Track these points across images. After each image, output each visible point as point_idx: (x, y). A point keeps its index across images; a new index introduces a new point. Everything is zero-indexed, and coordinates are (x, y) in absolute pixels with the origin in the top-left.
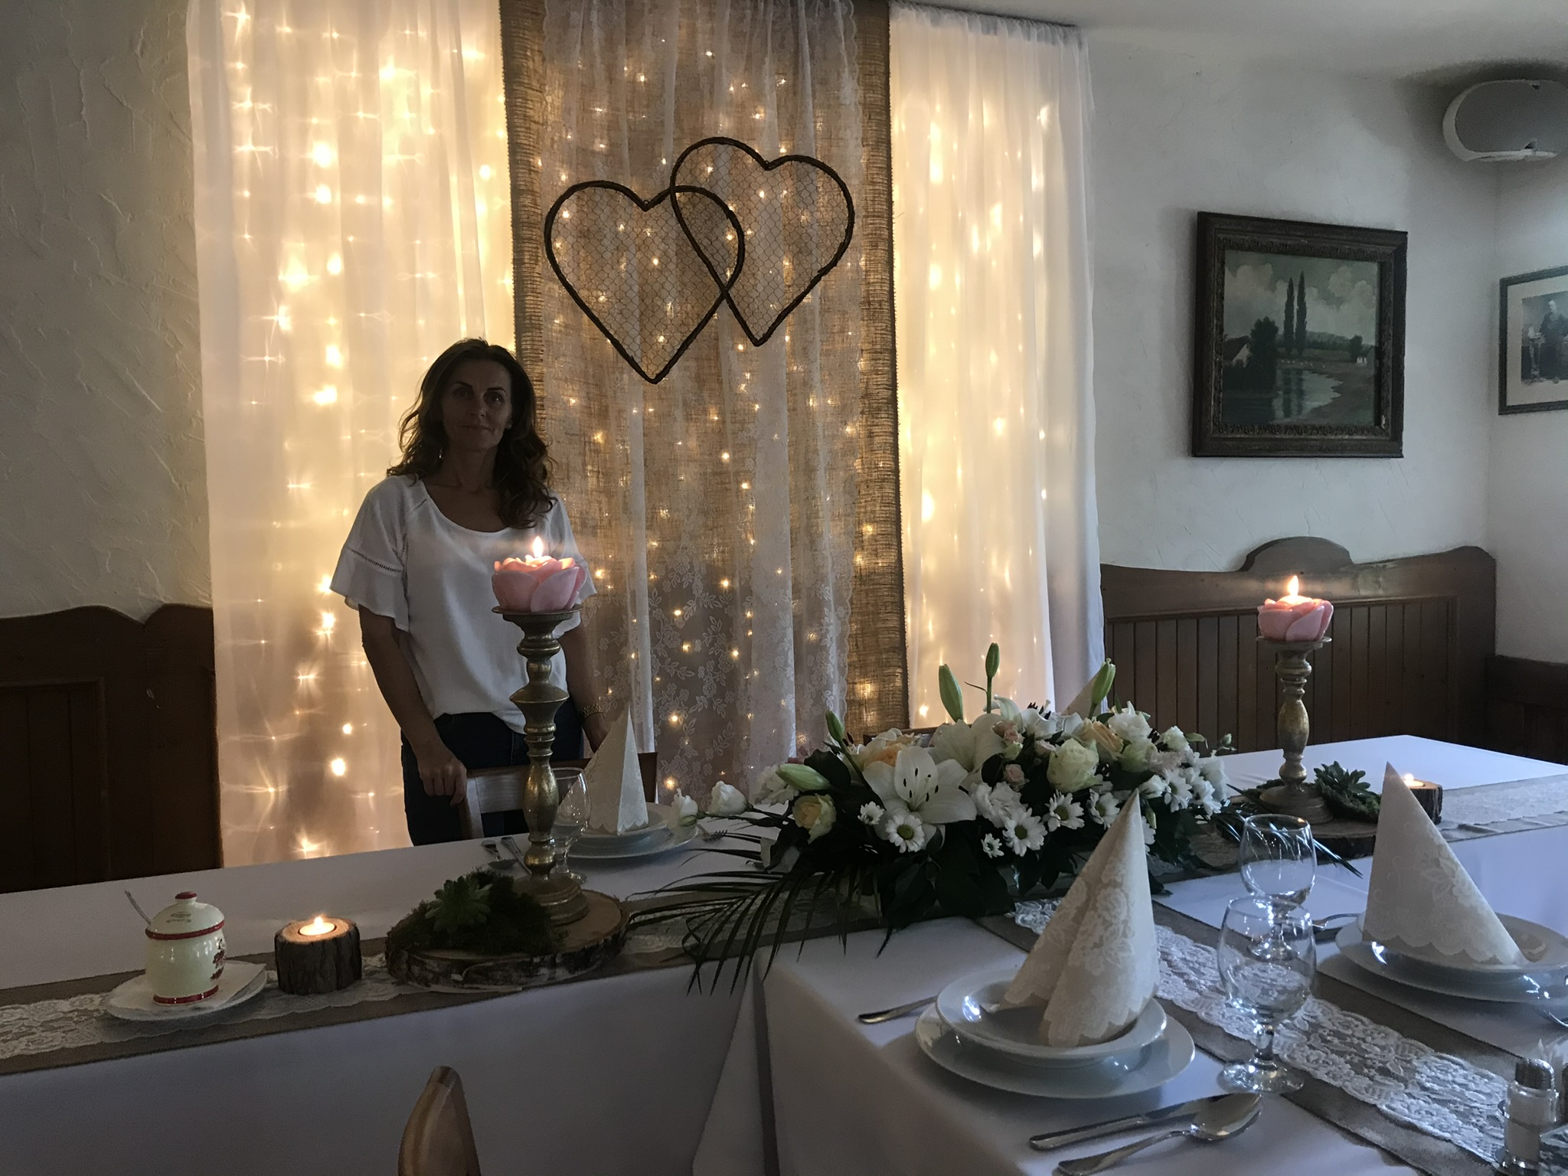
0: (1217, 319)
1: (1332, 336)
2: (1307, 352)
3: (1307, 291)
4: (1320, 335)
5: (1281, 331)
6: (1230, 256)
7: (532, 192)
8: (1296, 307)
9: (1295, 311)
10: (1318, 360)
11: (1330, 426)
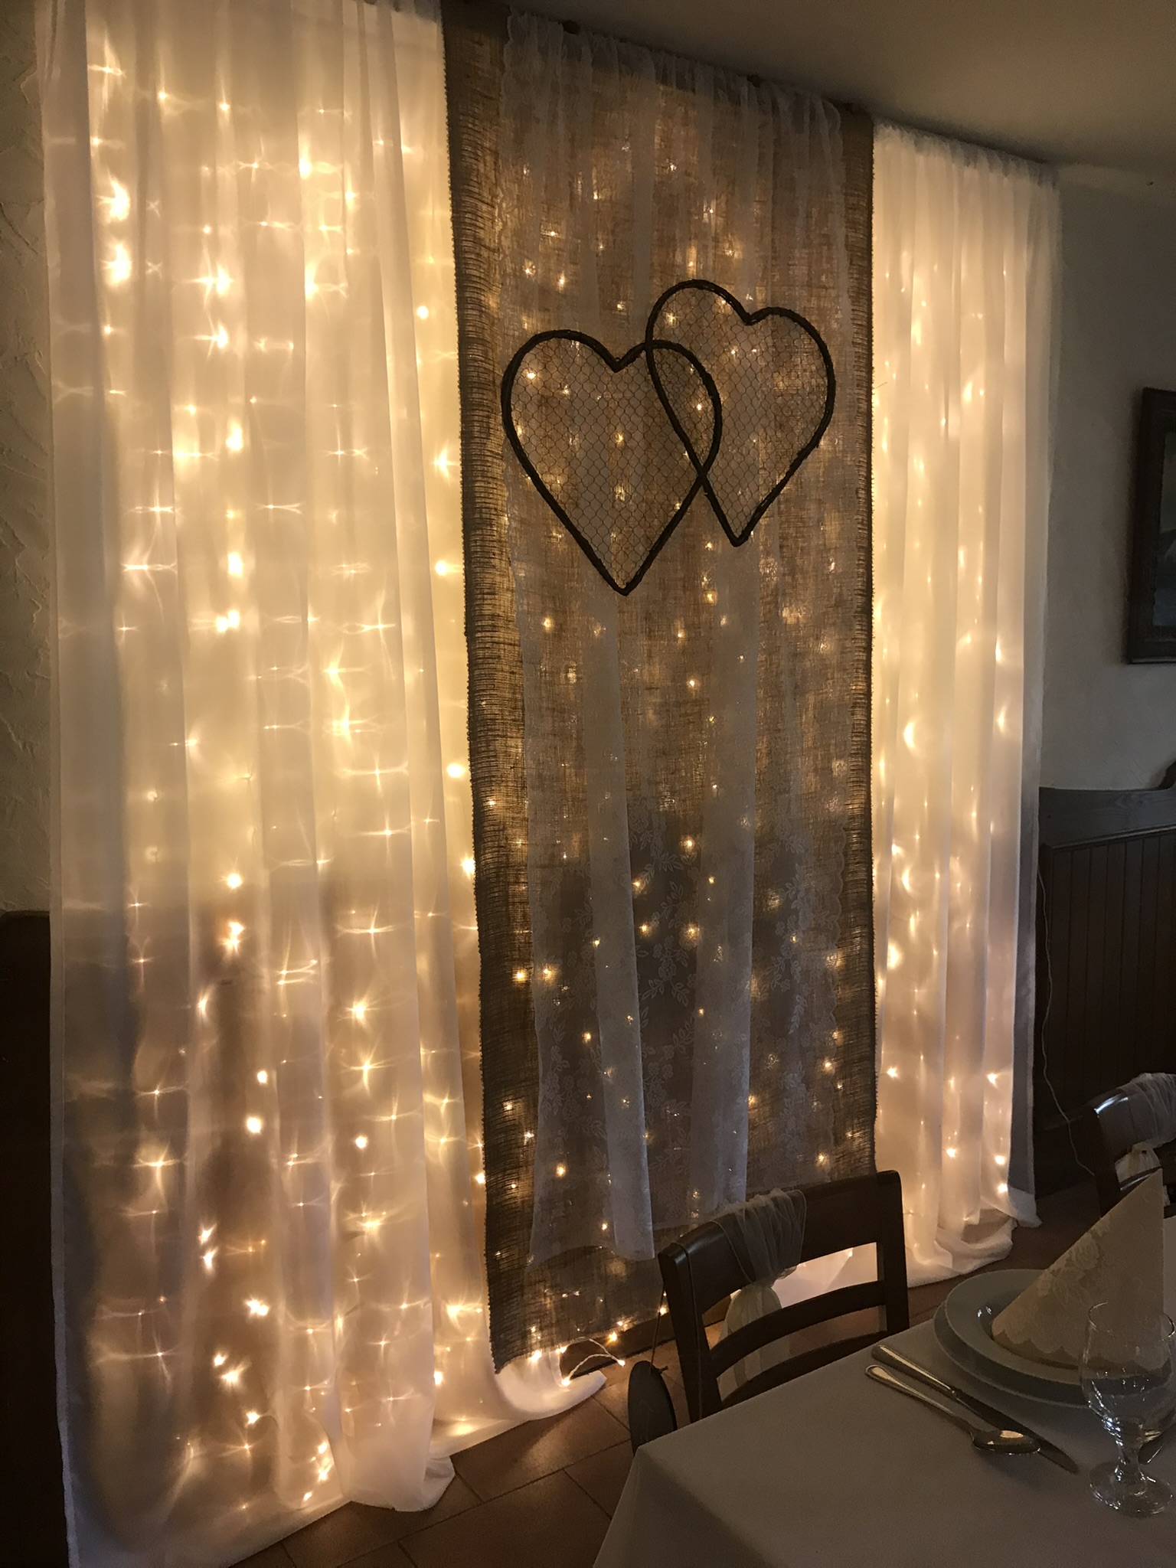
6: (1170, 439)
7: (482, 341)
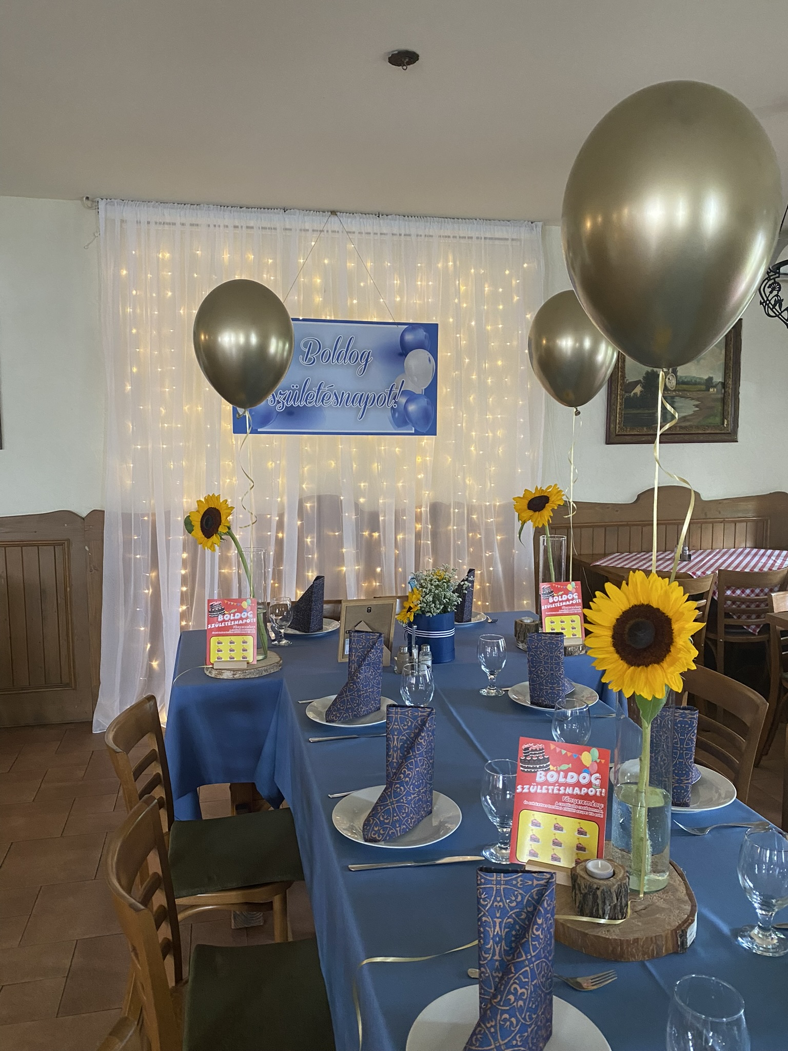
0: (621, 372)
1: (694, 377)
4: (686, 377)
10: (685, 390)
11: (691, 426)
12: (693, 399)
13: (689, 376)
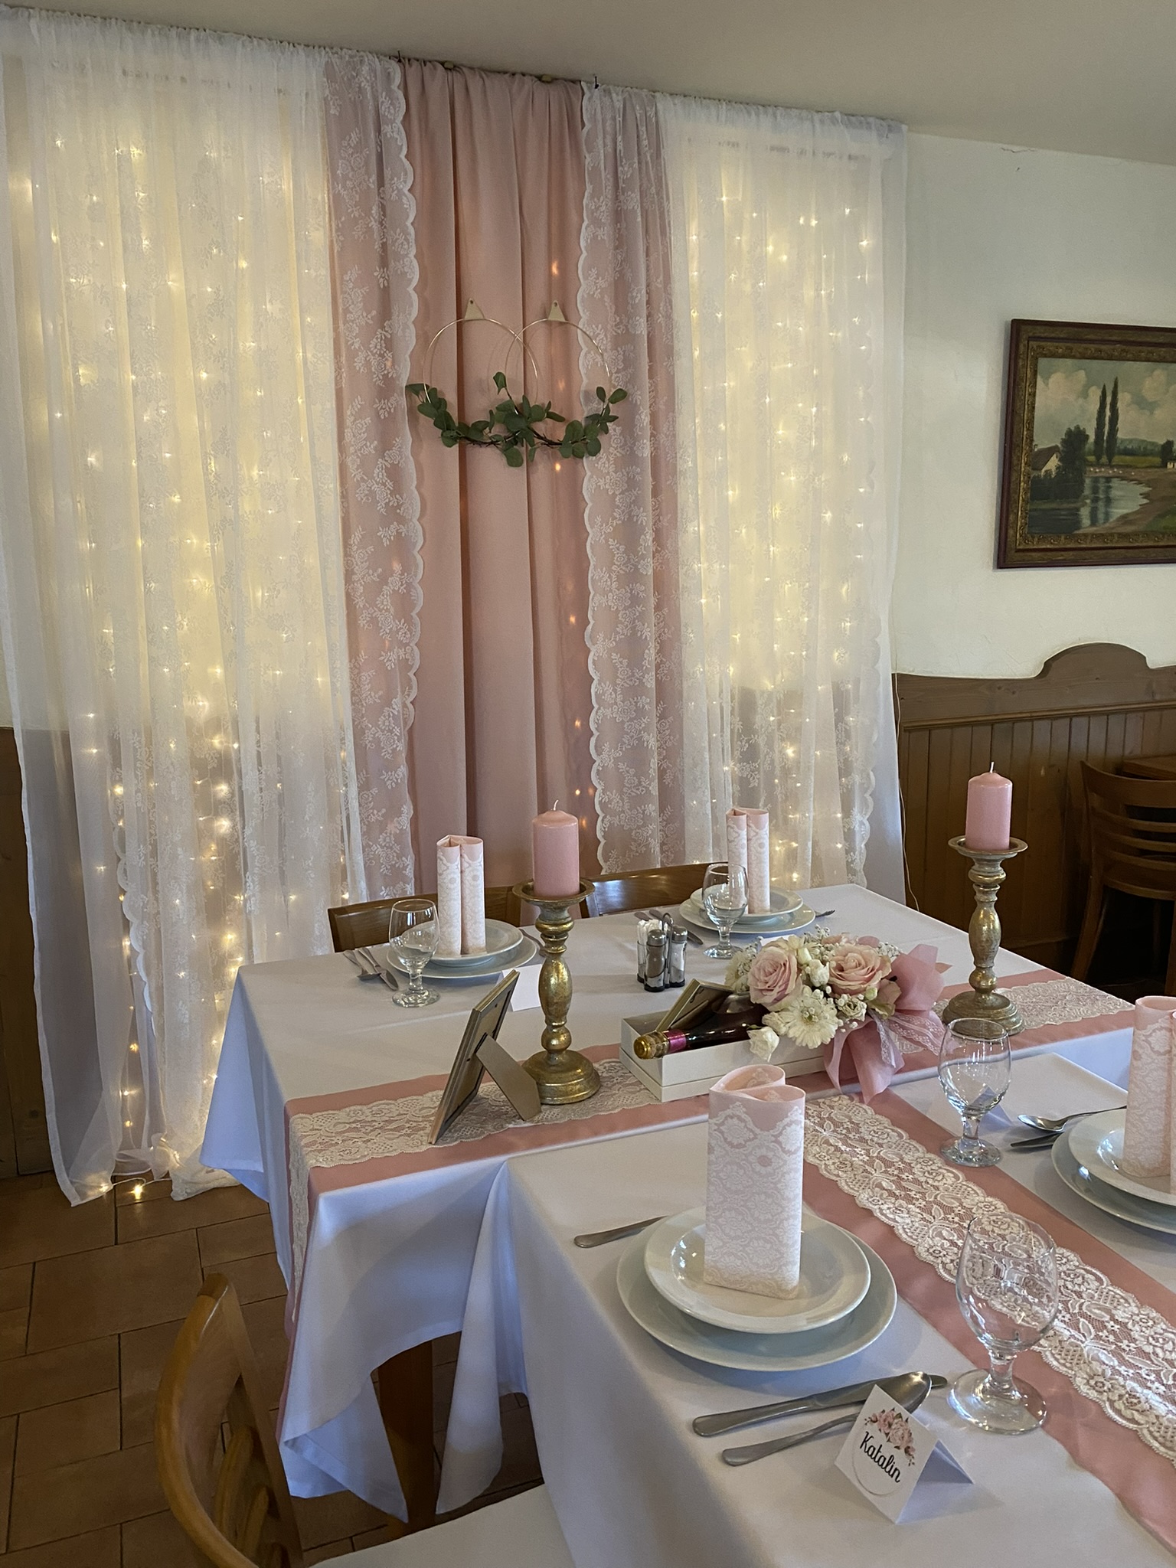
0: (1028, 430)
1: (1143, 441)
2: (1117, 459)
3: (1120, 396)
4: (1131, 441)
5: (1092, 438)
6: (1043, 362)
8: (1108, 413)
9: (1107, 419)
10: (1127, 466)
11: (1136, 534)
12: (1140, 483)
13: (1136, 440)
